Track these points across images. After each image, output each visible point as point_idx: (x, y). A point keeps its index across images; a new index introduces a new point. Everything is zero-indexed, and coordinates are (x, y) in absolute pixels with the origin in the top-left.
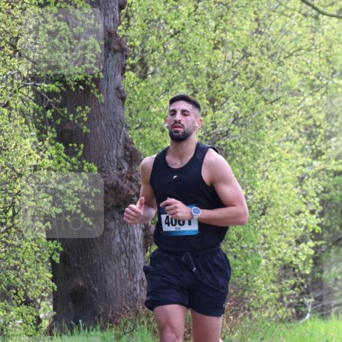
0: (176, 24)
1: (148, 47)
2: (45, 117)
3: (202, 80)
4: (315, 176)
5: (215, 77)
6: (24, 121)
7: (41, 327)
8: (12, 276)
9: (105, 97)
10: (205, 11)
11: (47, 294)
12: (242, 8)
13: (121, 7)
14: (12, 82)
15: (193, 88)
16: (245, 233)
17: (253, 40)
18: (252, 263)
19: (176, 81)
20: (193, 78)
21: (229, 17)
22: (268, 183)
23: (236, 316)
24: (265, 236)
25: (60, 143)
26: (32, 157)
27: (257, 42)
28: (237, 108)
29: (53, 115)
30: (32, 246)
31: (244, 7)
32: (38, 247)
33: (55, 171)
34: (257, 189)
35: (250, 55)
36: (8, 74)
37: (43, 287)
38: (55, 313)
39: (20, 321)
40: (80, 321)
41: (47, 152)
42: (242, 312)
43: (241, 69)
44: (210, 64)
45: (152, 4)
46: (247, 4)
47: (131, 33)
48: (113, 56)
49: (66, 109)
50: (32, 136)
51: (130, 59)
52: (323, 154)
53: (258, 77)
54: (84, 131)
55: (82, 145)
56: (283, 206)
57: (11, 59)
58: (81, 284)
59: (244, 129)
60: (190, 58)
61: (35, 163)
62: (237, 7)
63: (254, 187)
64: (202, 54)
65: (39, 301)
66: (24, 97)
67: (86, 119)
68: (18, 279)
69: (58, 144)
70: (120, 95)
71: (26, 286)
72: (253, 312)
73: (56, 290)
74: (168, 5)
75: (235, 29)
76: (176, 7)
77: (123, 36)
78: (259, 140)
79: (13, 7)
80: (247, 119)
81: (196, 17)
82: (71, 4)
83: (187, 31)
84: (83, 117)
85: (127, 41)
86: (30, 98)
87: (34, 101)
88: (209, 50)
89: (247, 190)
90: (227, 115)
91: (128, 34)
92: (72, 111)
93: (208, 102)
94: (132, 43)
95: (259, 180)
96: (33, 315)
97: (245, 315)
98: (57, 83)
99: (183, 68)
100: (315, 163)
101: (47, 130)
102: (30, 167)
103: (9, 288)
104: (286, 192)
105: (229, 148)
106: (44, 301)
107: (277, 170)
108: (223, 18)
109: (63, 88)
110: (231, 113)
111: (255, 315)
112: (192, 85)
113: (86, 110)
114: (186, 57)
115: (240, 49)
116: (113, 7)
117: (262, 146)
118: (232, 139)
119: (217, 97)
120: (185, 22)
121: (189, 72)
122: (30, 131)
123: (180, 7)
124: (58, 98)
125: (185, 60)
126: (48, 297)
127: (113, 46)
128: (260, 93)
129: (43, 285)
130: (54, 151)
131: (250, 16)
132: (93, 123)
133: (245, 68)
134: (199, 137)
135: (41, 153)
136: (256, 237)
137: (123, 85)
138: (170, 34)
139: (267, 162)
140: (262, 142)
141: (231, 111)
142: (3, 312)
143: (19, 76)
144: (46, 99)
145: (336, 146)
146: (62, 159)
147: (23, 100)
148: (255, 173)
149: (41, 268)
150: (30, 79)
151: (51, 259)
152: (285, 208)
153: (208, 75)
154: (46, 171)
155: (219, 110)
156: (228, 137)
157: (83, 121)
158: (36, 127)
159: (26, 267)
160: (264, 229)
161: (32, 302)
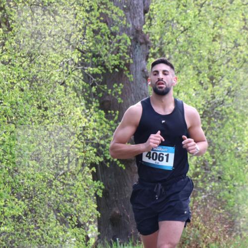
0: (185, 23)
1: (165, 41)
2: (91, 92)
3: (204, 63)
5: (214, 62)
6: (75, 94)
7: (89, 243)
8: (68, 207)
9: (133, 77)
10: (206, 14)
11: (94, 220)
12: (233, 11)
13: (145, 12)
14: (67, 67)
15: (198, 70)
16: (236, 174)
17: (241, 34)
18: (242, 197)
19: (185, 65)
20: (197, 62)
21: (223, 18)
23: (230, 235)
25: (102, 110)
26: (81, 120)
27: (245, 36)
28: (230, 84)
29: (96, 90)
30: (82, 185)
31: (234, 10)
32: (87, 185)
33: (98, 130)
34: (245, 142)
35: (239, 45)
36: (64, 61)
37: (91, 215)
38: (99, 233)
39: (75, 239)
40: (117, 239)
41: (92, 117)
42: (235, 232)
43: (233, 55)
44: (210, 52)
45: (167, 9)
46: (237, 8)
47: (152, 30)
48: (139, 47)
49: (106, 85)
50: (82, 105)
51: (152, 49)
53: (245, 61)
54: (119, 102)
55: (118, 112)
57: (66, 50)
58: (117, 212)
59: (235, 98)
60: (195, 48)
61: (84, 125)
62: (230, 10)
63: (243, 141)
64: (204, 45)
65: (87, 224)
66: (76, 77)
67: (120, 93)
68: (72, 209)
69: (100, 111)
70: (145, 76)
71: (78, 214)
72: (243, 232)
73: (100, 217)
74: (180, 9)
75: (228, 26)
76: (185, 11)
77: (147, 33)
78: (246, 107)
79: (67, 13)
80: (237, 92)
81: (200, 18)
82: (109, 10)
83: (193, 28)
84: (118, 91)
85: (149, 36)
86: (80, 78)
87: (83, 80)
88: (209, 42)
89: (238, 143)
90: (222, 89)
91: (150, 31)
92: (110, 87)
93: (209, 80)
94: (153, 38)
95: (246, 136)
96: (83, 235)
97: (237, 234)
98: (99, 67)
99: (190, 55)
101: (92, 101)
102: (80, 128)
103: (66, 215)
105: (224, 113)
106: (91, 224)
108: (220, 19)
109: (103, 71)
110: (225, 87)
111: (245, 234)
112: (197, 67)
113: (120, 86)
114: (192, 47)
115: (232, 41)
116: (140, 12)
118: (226, 107)
119: (215, 76)
120: (192, 22)
121: (195, 58)
122: (80, 102)
123: (188, 11)
124: (100, 78)
125: (192, 49)
126: (94, 222)
127: (140, 40)
129: (90, 213)
130: (98, 116)
131: (239, 17)
132: (125, 96)
133: (236, 54)
134: (203, 105)
135: (88, 117)
136: (244, 178)
137: (146, 68)
138: (181, 30)
141: (226, 86)
142: (62, 232)
143: (72, 62)
144: (92, 79)
146: (103, 122)
147: (75, 80)
148: (244, 131)
149: (89, 200)
150: (80, 64)
151: (96, 195)
153: (209, 60)
154: (91, 130)
155: (217, 85)
156: (224, 105)
157: (118, 94)
158: (84, 98)
159: (78, 200)
161: (82, 225)
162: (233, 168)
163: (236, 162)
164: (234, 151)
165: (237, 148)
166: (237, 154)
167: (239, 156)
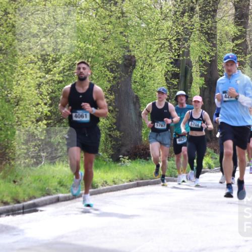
4: (47, 83)
16: (6, 116)
17: (10, 5)
18: (11, 133)
22: (20, 88)
24: (18, 118)
27: (13, 6)
35: (9, 13)
42: (5, 161)
43: (4, 21)
52: (52, 71)
53: (14, 26)
56: (29, 100)
59: (5, 56)
63: (12, 89)
72: (11, 161)
78: (14, 63)
80: (7, 50)
89: (8, 91)
95: (15, 85)
97: (6, 163)
100: (47, 76)
104: (31, 92)
107: (25, 80)
111: (13, 163)
115: (3, 10)
117: (16, 66)
128: (15, 35)
133: (6, 20)
136: (13, 118)
139: (19, 75)
140: (16, 64)
145: (59, 66)
148: (12, 81)
152: (29, 102)
160: (17, 113)
162: (3, 110)
163: (6, 106)
164: (5, 97)
165: (7, 95)
166: (7, 100)
167: (9, 101)
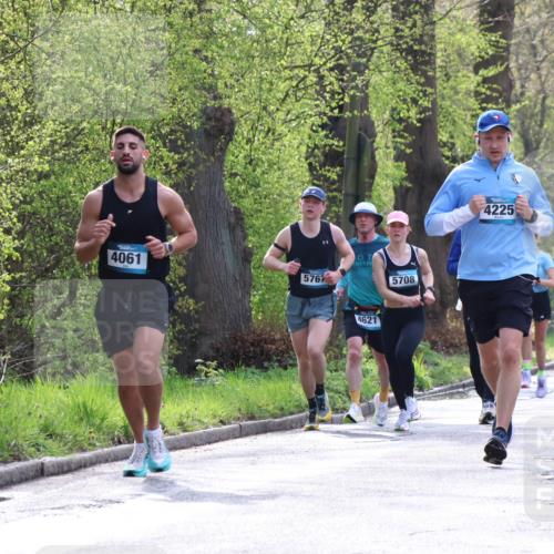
52: (23, 148)
145: (40, 137)
